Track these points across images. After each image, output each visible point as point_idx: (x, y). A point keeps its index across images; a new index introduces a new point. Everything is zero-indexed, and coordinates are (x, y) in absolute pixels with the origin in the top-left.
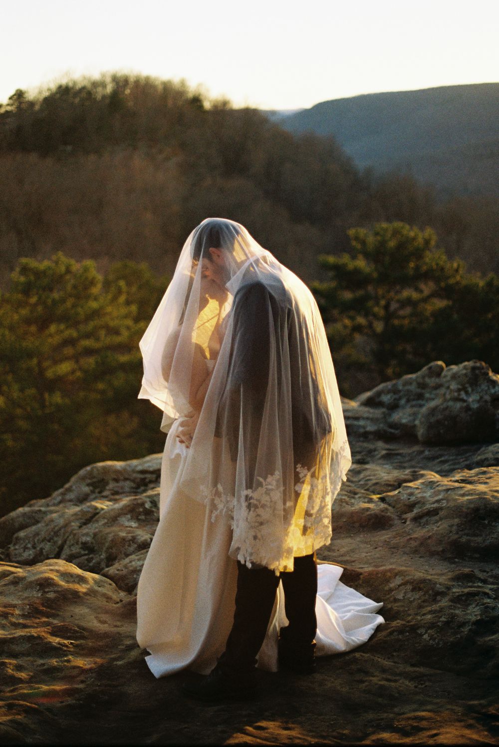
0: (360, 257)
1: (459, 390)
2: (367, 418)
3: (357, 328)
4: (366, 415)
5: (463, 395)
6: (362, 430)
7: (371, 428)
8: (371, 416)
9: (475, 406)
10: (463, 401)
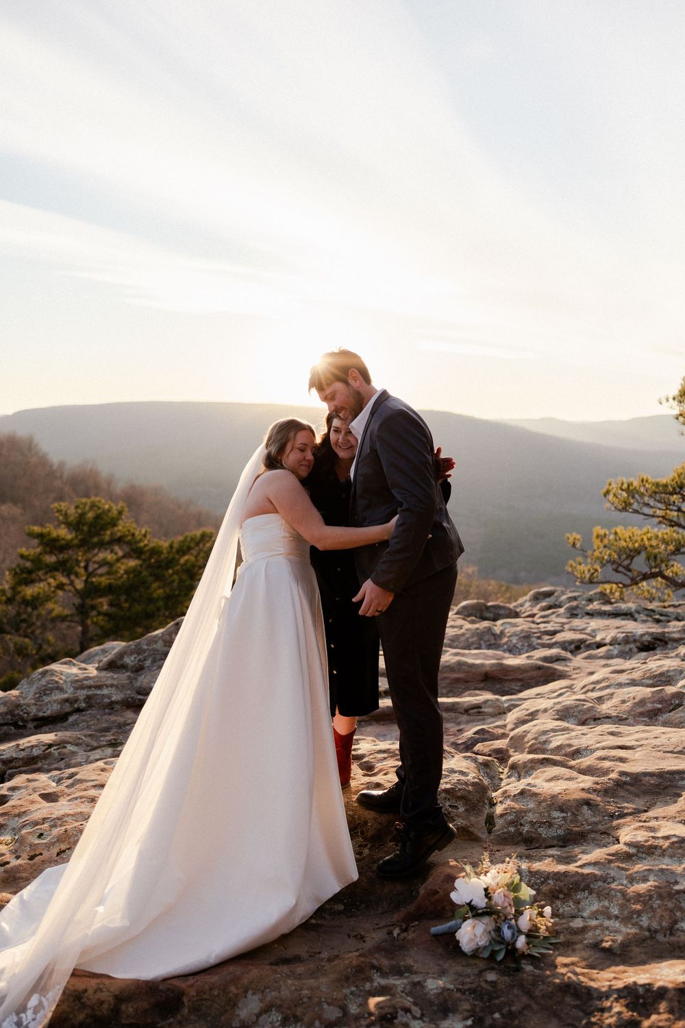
0: (63, 526)
2: (112, 686)
3: (60, 586)
4: (109, 682)
7: (117, 697)
8: (115, 682)
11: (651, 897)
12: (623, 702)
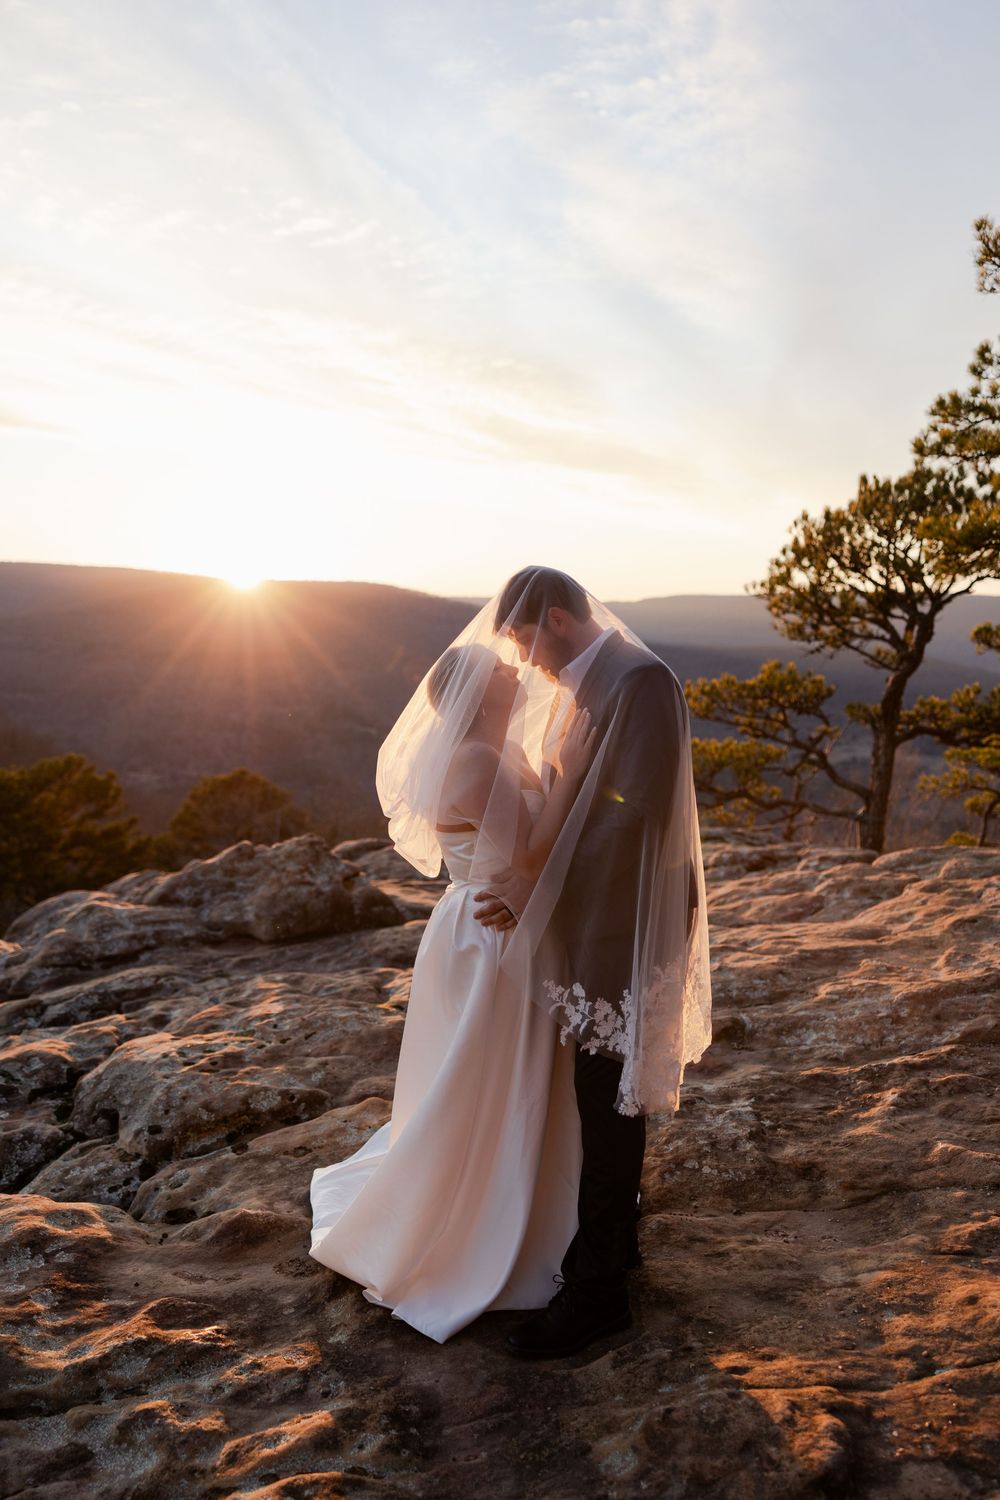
1: (301, 871)
2: (178, 921)
4: (174, 917)
5: (308, 878)
6: (178, 936)
7: (188, 932)
8: (181, 917)
9: (327, 889)
10: (309, 884)
11: (860, 1024)
12: (762, 910)
